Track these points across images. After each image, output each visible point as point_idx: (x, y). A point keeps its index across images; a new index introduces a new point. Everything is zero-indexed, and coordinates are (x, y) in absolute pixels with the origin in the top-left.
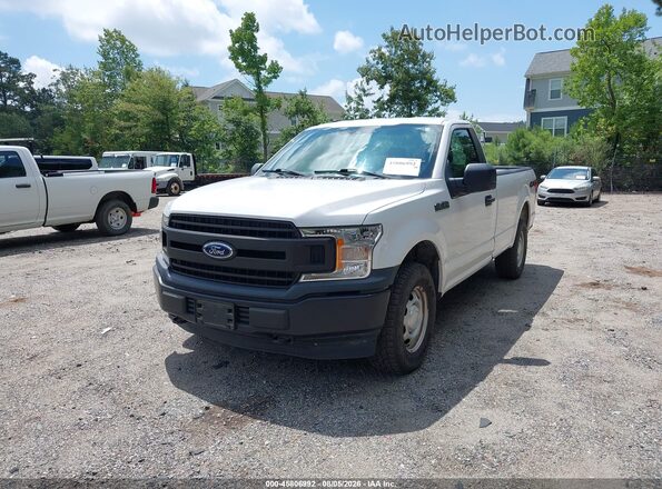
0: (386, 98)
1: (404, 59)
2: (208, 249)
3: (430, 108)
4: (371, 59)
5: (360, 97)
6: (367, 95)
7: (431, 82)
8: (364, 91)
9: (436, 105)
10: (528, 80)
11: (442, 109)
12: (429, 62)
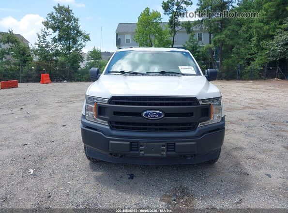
0: (57, 37)
1: (65, 20)
2: (146, 115)
3: (78, 43)
4: (49, 18)
5: (44, 36)
6: (48, 35)
7: (78, 32)
8: (46, 33)
9: (81, 42)
10: (117, 34)
11: (84, 44)
12: (77, 23)
